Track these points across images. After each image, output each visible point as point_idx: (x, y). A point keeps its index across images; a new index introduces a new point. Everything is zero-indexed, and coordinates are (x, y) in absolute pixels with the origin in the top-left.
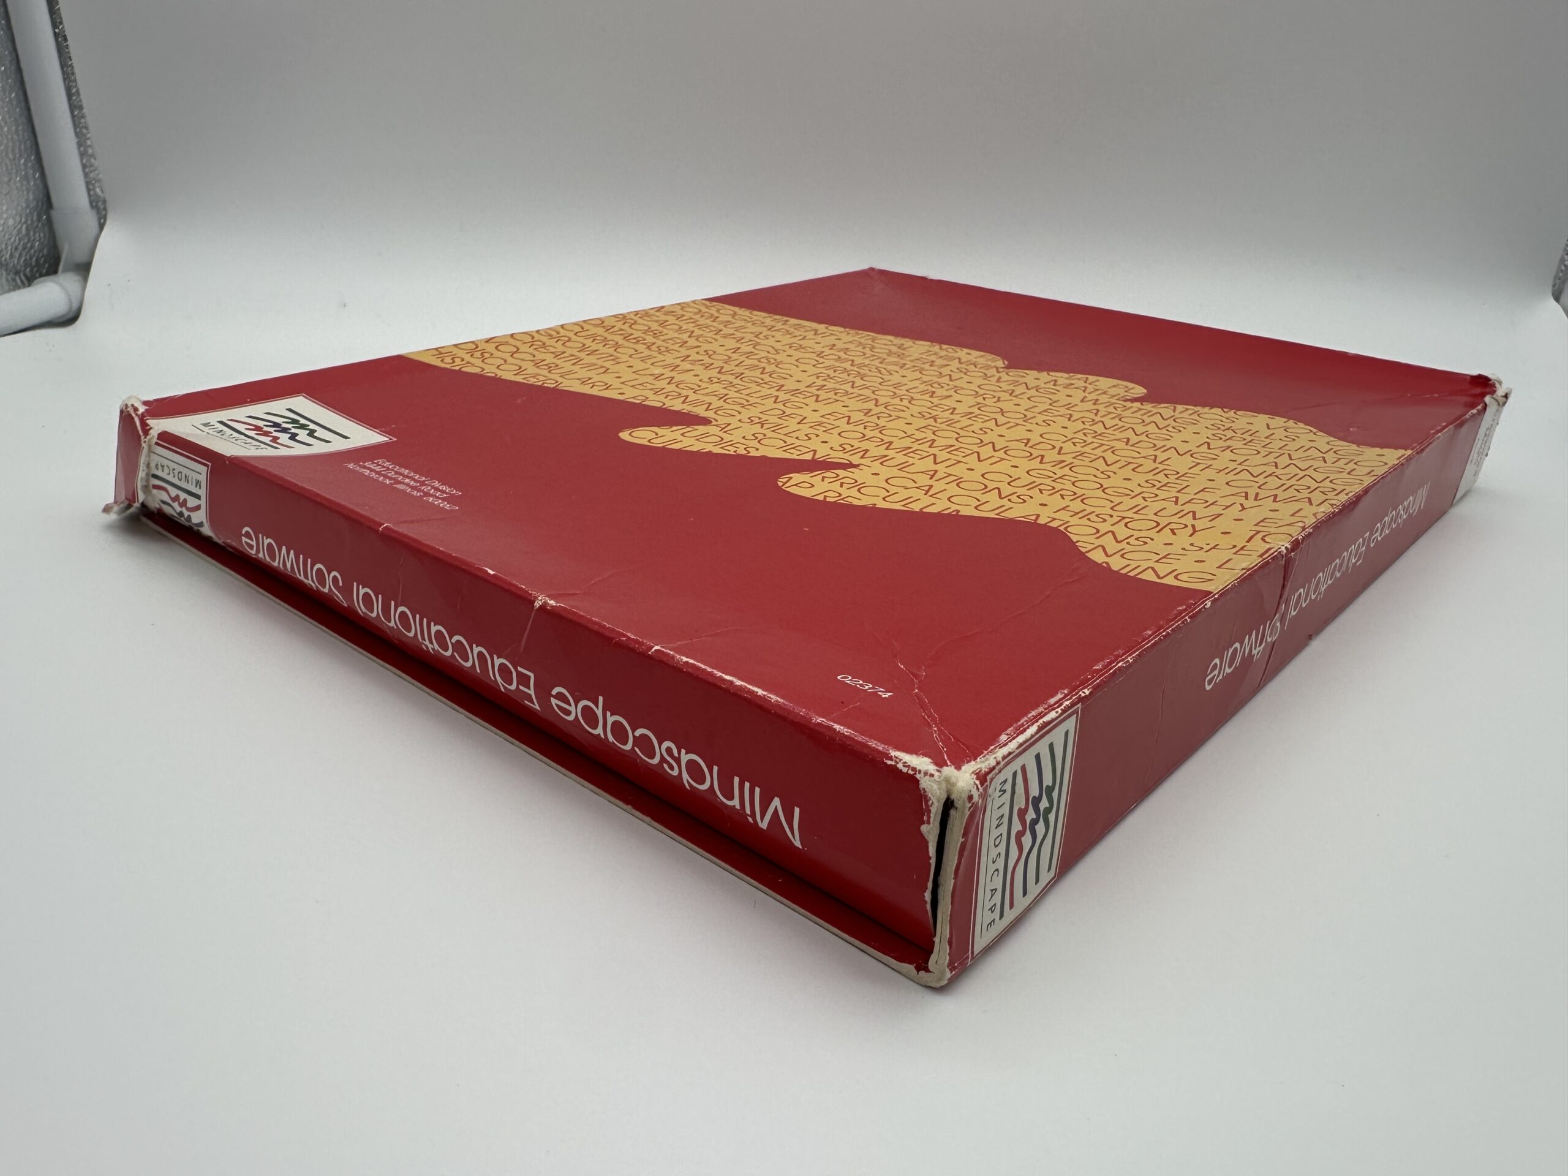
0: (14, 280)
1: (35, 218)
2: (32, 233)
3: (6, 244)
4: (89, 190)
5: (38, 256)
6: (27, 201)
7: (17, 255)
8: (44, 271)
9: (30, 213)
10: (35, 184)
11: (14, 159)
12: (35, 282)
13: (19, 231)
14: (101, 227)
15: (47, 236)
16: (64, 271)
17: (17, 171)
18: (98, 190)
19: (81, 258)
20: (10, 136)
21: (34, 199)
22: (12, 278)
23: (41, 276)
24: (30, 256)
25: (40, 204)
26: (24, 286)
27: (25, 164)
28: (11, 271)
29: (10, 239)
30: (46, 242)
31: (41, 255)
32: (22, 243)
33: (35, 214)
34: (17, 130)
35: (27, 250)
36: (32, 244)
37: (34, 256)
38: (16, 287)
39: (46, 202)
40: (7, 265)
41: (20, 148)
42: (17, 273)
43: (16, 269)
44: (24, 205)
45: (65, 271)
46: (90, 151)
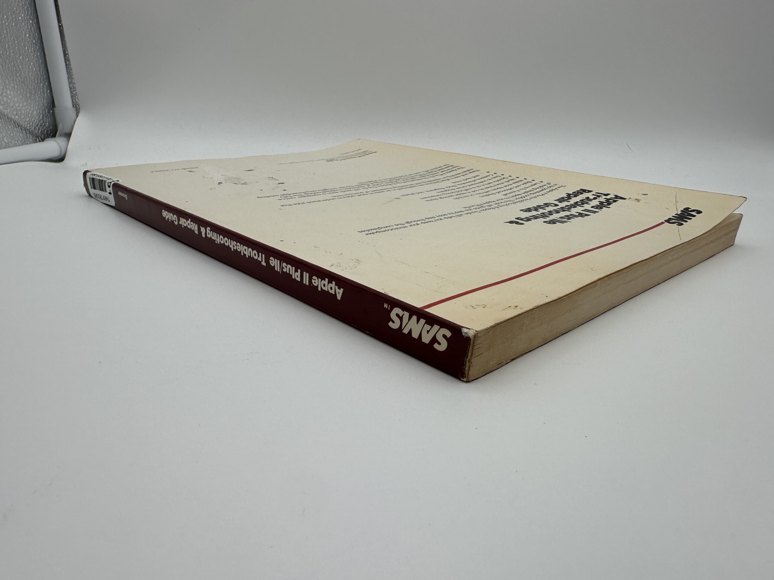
0: (36, 140)
1: (46, 112)
2: (45, 119)
3: (32, 123)
4: (72, 100)
5: (47, 129)
6: (43, 103)
7: (38, 128)
8: (50, 137)
9: (44, 109)
10: (47, 95)
11: (38, 83)
12: (44, 141)
13: (39, 117)
14: (77, 116)
15: (52, 121)
16: (59, 136)
17: (39, 89)
18: (77, 100)
19: (67, 130)
20: (36, 73)
21: (47, 102)
22: (35, 140)
23: (49, 138)
24: (44, 129)
25: (49, 104)
26: (40, 141)
27: (43, 86)
28: (34, 136)
29: (35, 120)
30: (51, 123)
31: (49, 129)
32: (40, 123)
33: (47, 110)
34: (40, 70)
35: (42, 126)
36: (44, 124)
37: (46, 129)
38: (36, 142)
39: (52, 104)
40: (32, 133)
41: (41, 78)
42: (37, 137)
43: (37, 135)
44: (42, 105)
45: (61, 136)
46: (73, 81)
